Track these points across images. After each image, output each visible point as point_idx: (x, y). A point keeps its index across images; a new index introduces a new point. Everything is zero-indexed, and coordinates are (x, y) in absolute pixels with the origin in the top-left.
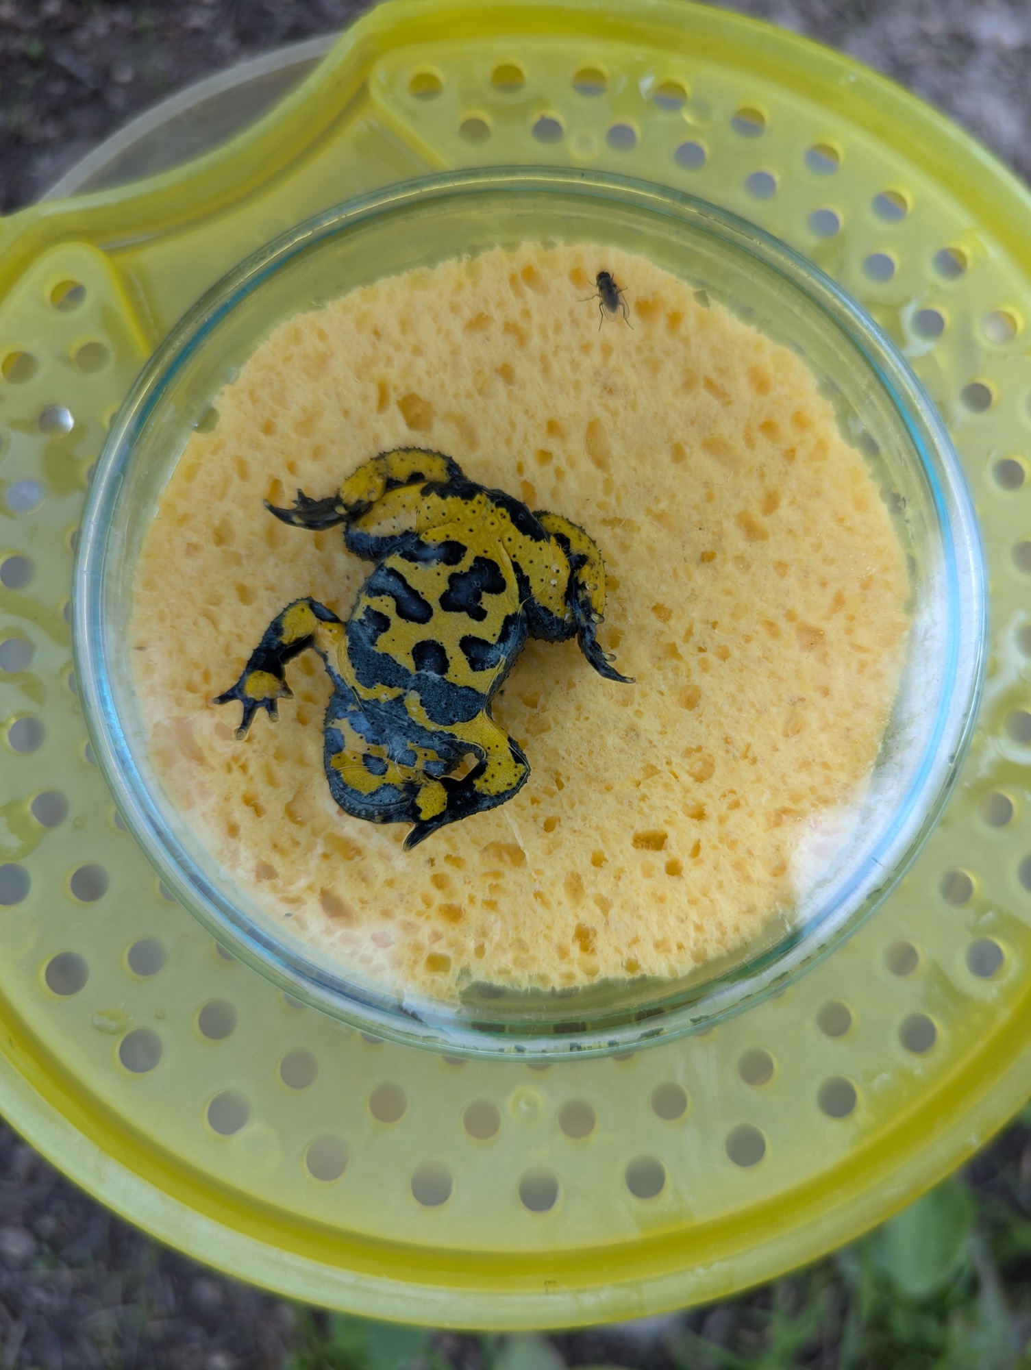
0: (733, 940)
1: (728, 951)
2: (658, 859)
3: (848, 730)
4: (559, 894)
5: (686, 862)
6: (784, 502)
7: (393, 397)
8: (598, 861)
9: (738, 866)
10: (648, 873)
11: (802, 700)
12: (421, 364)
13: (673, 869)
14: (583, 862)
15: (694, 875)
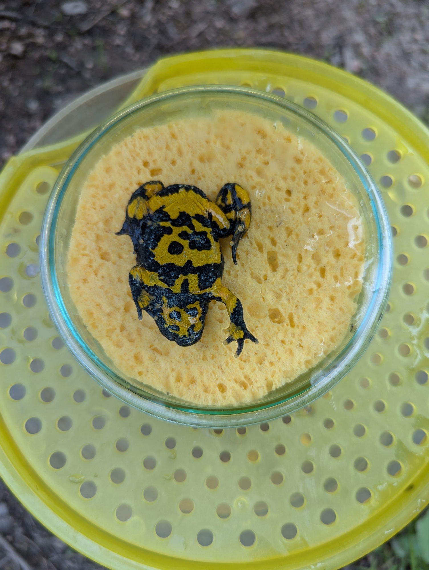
0: (122, 143)
1: (124, 140)
2: (152, 166)
3: (88, 223)
4: (185, 149)
5: (142, 167)
6: (122, 309)
7: (287, 321)
8: (174, 163)
9: (124, 169)
10: (154, 161)
11: (106, 232)
12: (281, 336)
13: (146, 164)
14: (179, 162)
15: (139, 163)
